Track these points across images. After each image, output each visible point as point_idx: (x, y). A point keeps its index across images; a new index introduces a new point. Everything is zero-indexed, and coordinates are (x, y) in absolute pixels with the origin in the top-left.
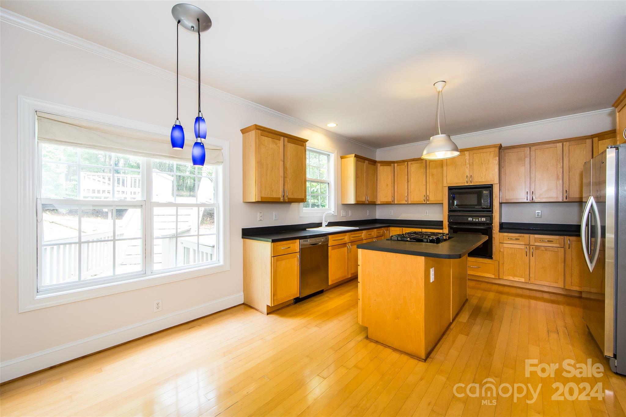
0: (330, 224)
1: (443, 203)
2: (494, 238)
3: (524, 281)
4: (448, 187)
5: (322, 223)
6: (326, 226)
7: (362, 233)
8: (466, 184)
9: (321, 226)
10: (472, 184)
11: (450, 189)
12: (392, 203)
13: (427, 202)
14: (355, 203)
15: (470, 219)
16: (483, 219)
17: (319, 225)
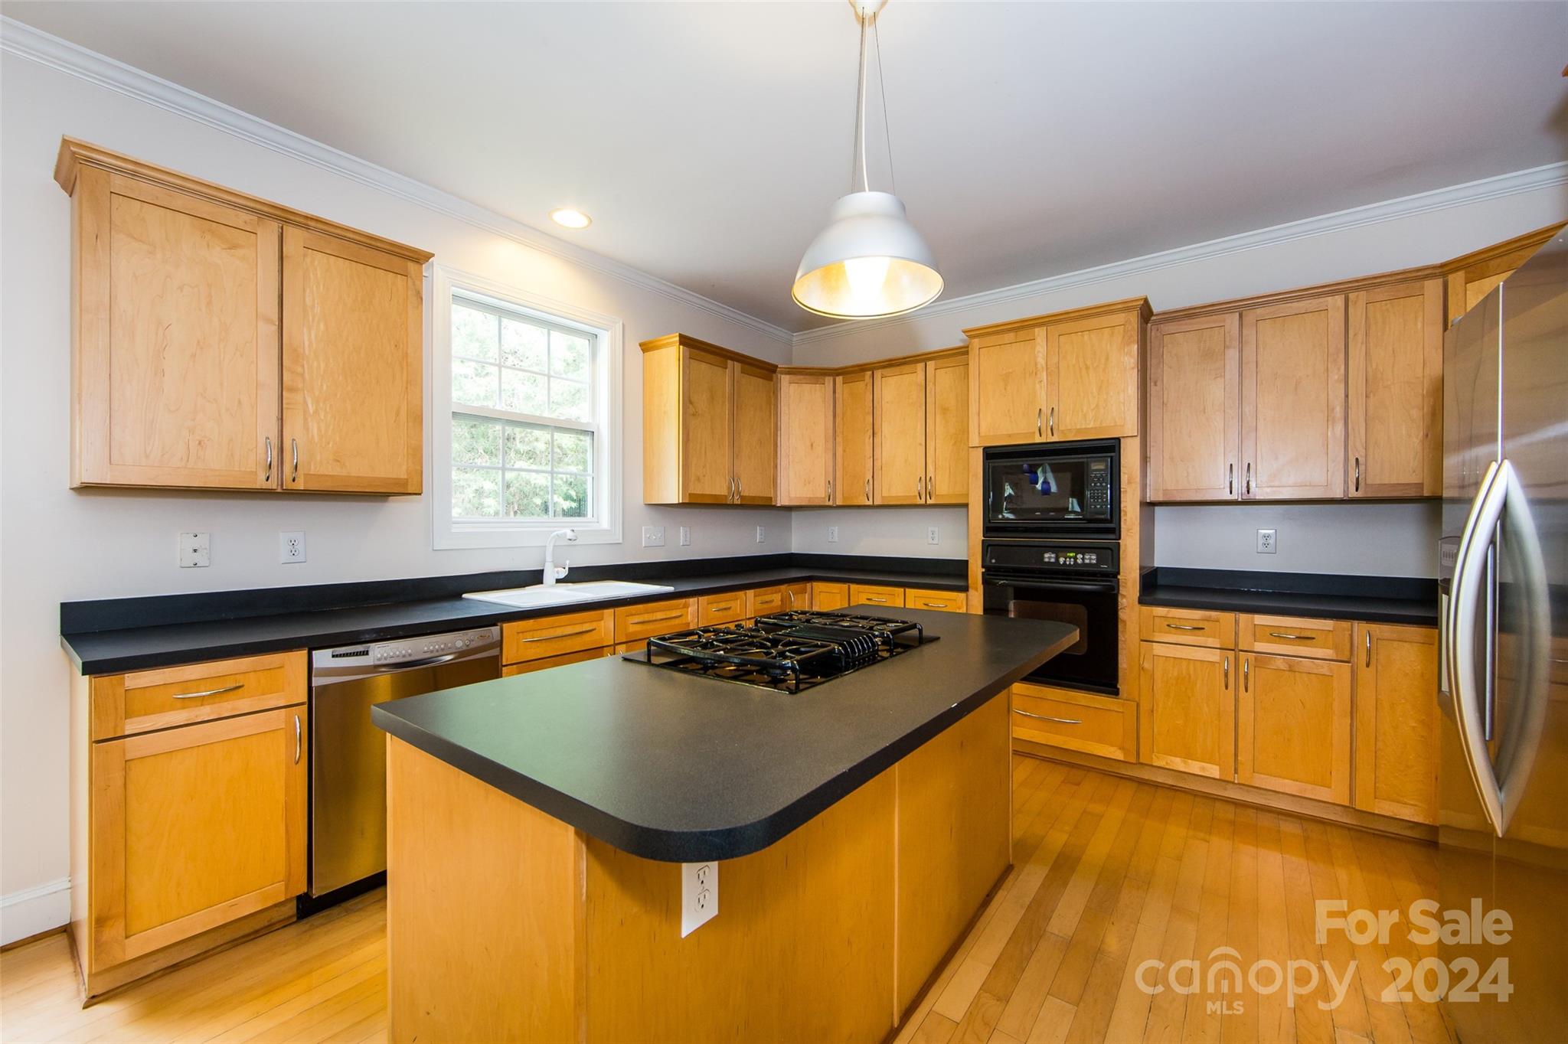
0: (578, 575)
1: (966, 506)
2: (1124, 622)
3: (1218, 777)
4: (985, 449)
5: (543, 570)
6: (558, 581)
7: (686, 606)
8: (1038, 440)
9: (541, 582)
10: (1055, 439)
11: (991, 454)
12: (827, 503)
13: (929, 502)
14: (681, 501)
15: (1049, 557)
16: (1091, 558)
17: (535, 578)
